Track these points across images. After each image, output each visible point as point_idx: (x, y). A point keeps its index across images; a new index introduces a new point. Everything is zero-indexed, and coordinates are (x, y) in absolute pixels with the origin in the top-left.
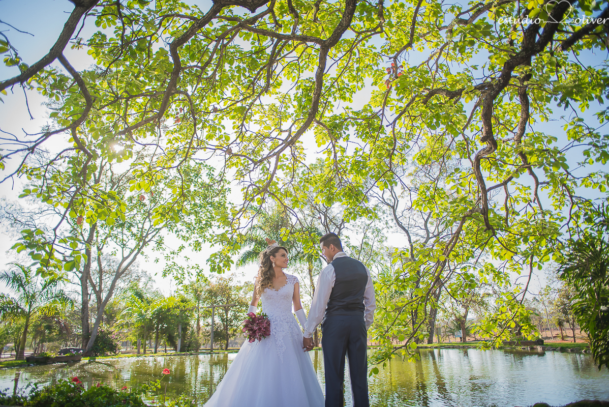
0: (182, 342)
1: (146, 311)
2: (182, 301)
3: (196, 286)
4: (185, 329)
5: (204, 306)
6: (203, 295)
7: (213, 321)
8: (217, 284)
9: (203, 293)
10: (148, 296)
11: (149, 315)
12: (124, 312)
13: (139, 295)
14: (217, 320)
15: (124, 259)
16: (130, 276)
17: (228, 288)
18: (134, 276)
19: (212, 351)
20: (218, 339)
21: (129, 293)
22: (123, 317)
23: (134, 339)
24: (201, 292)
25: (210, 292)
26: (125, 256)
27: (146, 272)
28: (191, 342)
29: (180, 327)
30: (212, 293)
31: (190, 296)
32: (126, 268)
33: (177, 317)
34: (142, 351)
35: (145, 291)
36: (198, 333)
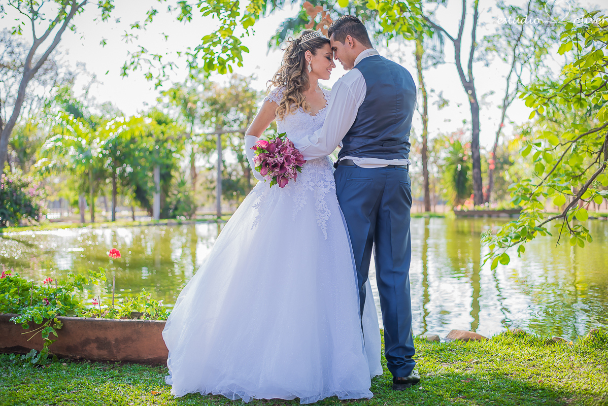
0: (163, 200)
1: (90, 143)
2: (160, 122)
3: (184, 92)
4: (166, 177)
5: (202, 130)
6: (202, 109)
7: (221, 161)
8: (228, 85)
9: (199, 104)
10: (93, 111)
11: (97, 150)
12: (49, 145)
13: (74, 111)
14: (230, 158)
15: (37, 42)
16: (53, 74)
17: (249, 94)
18: (62, 72)
19: (219, 217)
20: (232, 195)
21: (57, 108)
22: (47, 153)
23: (73, 196)
24: (195, 102)
25: (213, 102)
26: (38, 37)
27: (84, 65)
28: (179, 201)
29: (157, 172)
30: (218, 107)
31: (174, 112)
32: (45, 57)
33: (151, 153)
34: (88, 217)
35: (85, 103)
36: (194, 184)
